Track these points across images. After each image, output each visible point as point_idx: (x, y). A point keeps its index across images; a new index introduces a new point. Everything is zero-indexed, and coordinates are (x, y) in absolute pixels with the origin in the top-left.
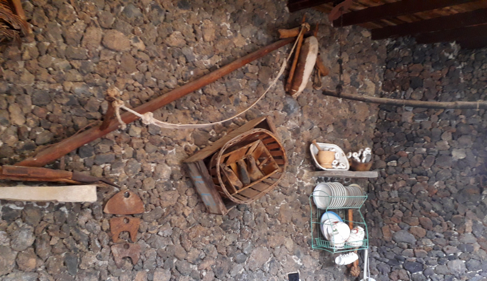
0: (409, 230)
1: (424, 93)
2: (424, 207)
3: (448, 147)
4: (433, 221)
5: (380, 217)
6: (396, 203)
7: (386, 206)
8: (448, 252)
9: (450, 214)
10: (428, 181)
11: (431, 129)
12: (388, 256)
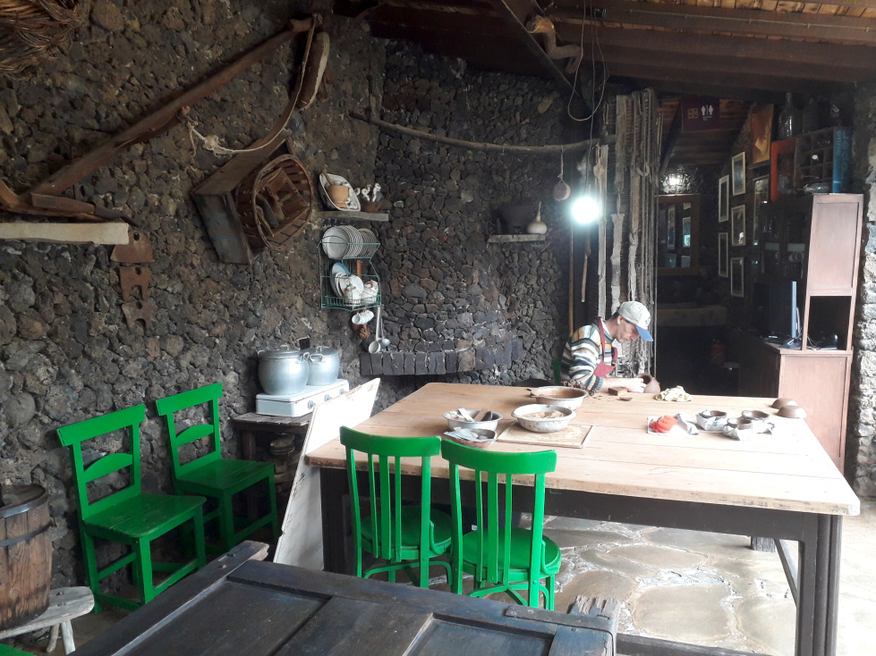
0: (420, 282)
1: (432, 118)
2: (434, 257)
3: (457, 187)
4: (444, 272)
5: (387, 269)
6: (405, 252)
7: (394, 256)
8: (457, 305)
9: (460, 264)
10: (438, 227)
11: (440, 165)
12: (397, 314)
